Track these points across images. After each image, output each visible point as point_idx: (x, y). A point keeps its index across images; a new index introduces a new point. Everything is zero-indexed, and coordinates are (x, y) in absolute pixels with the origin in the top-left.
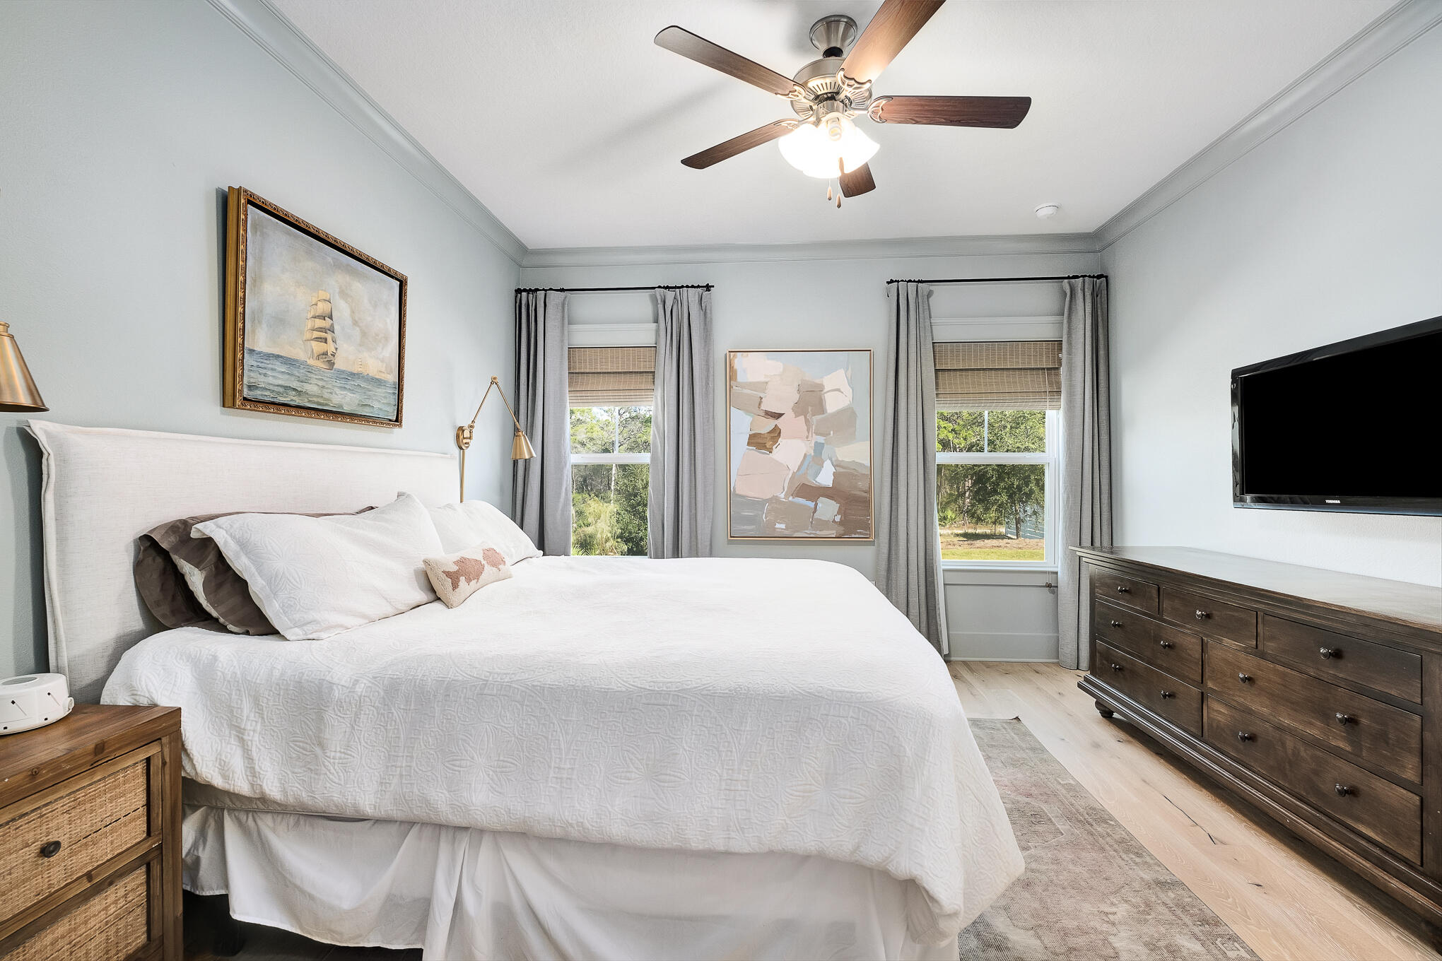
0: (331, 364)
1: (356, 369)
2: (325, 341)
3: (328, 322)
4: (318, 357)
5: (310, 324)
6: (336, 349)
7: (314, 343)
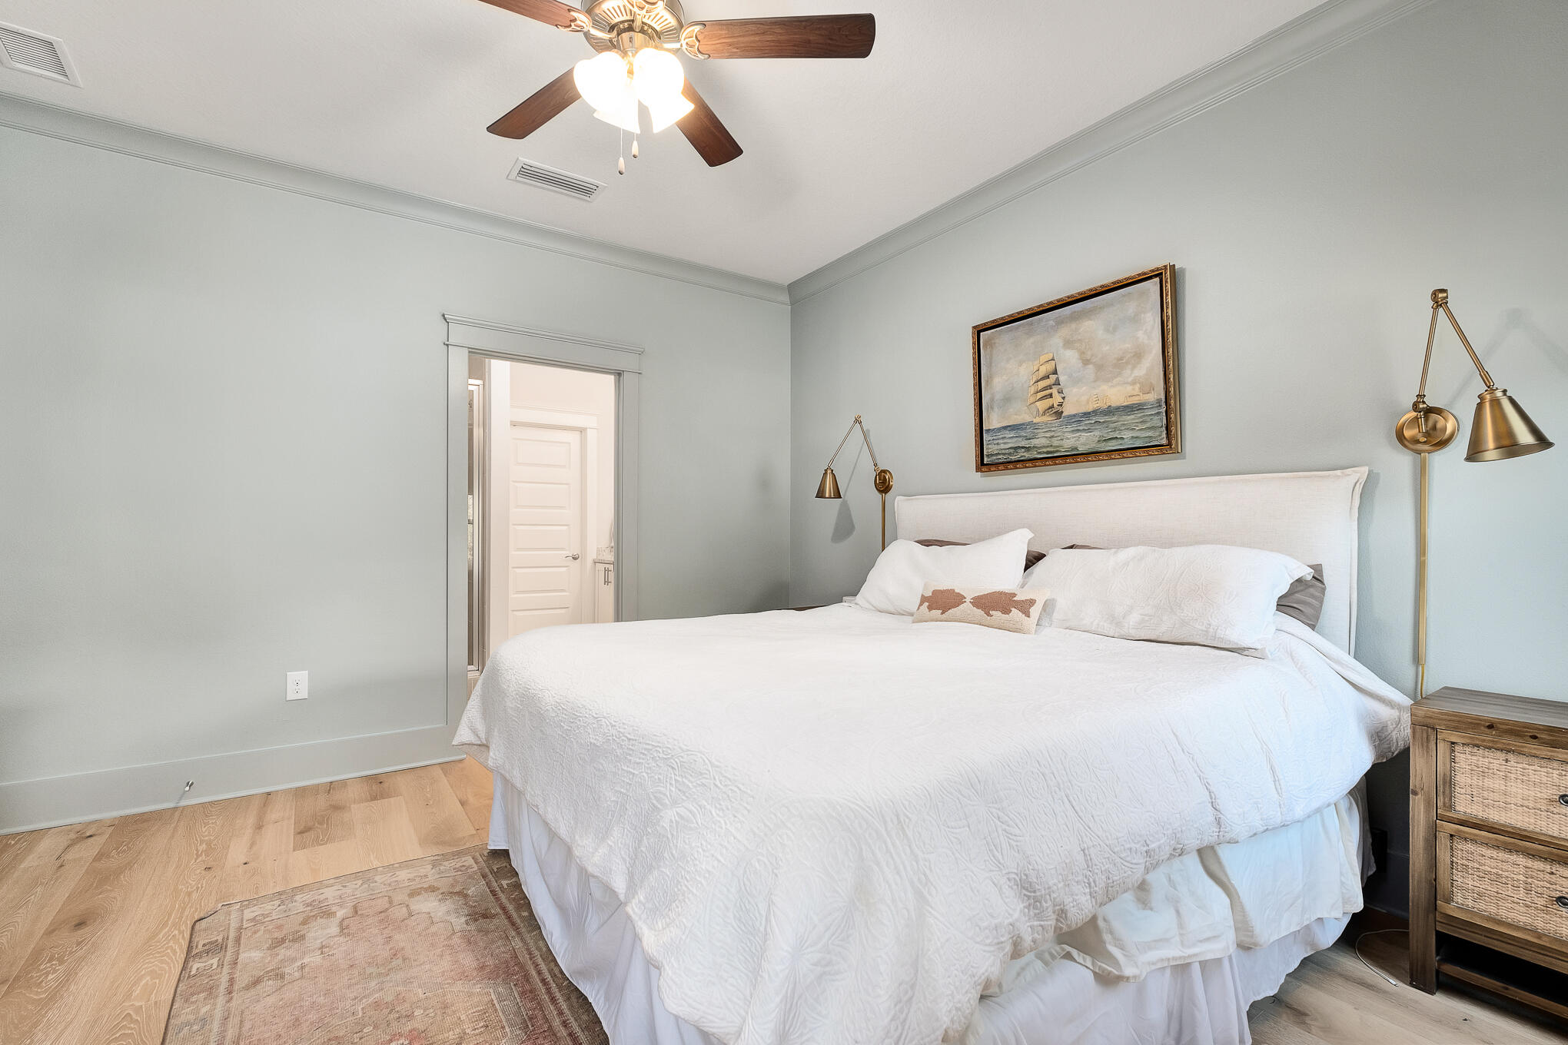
0: (1059, 414)
1: (1090, 408)
2: (1051, 396)
3: (1053, 378)
4: (1044, 413)
5: (1032, 390)
6: (1064, 398)
7: (1038, 404)
